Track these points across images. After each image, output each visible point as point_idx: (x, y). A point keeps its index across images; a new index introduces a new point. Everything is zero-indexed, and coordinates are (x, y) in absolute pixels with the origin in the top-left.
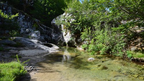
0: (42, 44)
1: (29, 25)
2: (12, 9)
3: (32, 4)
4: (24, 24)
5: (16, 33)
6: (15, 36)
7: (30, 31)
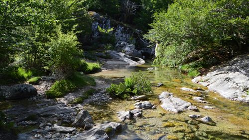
0: (129, 58)
1: (127, 37)
2: (111, 21)
3: (134, 12)
4: (122, 36)
5: (109, 47)
6: (109, 49)
7: (124, 44)
